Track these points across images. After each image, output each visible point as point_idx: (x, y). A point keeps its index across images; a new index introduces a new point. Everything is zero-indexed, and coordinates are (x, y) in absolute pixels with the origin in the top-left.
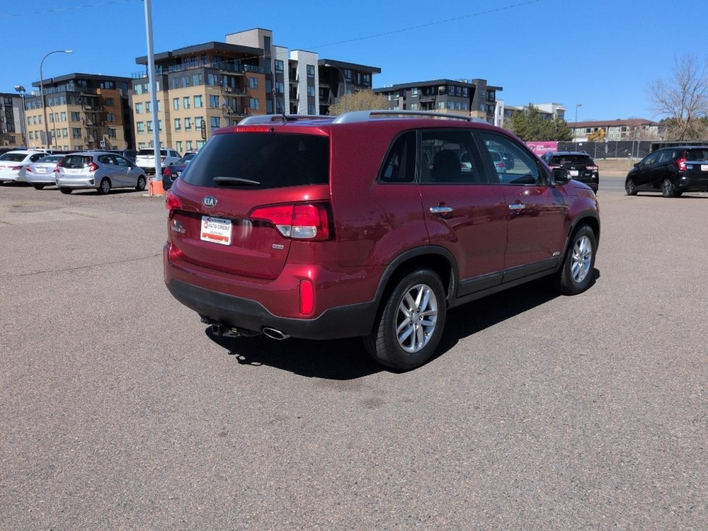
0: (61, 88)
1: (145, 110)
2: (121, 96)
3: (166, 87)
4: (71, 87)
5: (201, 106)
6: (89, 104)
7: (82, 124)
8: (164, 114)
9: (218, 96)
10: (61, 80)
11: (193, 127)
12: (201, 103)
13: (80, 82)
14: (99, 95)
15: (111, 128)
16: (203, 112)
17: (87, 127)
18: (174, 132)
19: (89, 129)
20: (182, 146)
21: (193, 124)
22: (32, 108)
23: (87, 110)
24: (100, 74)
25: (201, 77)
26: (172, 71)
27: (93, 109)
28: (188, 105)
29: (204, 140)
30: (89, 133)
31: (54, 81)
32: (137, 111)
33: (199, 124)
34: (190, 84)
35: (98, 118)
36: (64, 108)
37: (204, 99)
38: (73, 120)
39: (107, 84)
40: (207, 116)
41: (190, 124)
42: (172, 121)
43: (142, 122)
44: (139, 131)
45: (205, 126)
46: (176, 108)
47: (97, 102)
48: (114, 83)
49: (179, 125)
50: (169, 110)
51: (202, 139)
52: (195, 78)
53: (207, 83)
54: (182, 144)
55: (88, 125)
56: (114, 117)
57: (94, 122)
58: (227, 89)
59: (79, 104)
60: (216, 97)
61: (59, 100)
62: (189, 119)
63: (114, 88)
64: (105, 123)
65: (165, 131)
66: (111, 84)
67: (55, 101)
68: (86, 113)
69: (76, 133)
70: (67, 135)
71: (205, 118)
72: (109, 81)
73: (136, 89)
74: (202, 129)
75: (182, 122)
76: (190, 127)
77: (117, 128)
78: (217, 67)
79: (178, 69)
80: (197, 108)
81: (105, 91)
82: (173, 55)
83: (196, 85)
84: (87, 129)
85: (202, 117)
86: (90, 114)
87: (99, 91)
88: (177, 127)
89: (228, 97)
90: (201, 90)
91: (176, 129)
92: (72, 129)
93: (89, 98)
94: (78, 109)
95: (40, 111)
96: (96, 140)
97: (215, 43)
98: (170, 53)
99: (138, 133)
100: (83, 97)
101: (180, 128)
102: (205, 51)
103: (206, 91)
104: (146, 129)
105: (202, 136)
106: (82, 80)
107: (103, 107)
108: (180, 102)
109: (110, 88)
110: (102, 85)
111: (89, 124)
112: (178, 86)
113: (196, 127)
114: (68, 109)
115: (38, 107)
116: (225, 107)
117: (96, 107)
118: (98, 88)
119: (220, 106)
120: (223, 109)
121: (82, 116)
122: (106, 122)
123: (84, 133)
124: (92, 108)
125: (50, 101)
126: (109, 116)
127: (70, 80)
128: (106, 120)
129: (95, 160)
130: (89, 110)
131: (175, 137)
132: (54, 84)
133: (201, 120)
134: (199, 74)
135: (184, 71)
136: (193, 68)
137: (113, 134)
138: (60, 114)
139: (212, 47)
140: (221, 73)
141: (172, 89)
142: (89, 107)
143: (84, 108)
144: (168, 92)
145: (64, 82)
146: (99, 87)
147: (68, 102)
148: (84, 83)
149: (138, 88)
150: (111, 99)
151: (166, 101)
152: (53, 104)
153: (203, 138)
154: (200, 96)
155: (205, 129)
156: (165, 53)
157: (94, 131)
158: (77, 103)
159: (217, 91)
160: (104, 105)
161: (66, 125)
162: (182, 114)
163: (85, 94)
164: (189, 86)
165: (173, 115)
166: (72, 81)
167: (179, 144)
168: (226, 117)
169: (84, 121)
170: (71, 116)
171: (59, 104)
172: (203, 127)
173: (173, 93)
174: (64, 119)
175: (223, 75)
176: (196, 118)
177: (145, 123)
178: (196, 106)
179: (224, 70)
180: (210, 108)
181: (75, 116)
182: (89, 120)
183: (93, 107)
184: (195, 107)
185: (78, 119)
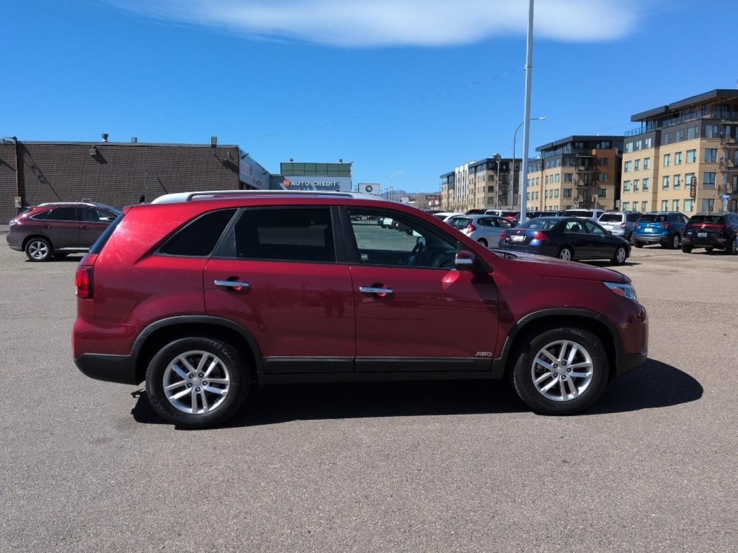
0: (559, 151)
1: (634, 168)
2: (616, 155)
3: (657, 144)
4: (568, 150)
5: (694, 161)
6: (583, 165)
7: (574, 184)
8: (652, 171)
9: (716, 150)
10: (560, 143)
11: (682, 184)
12: (694, 158)
13: (577, 144)
14: (594, 155)
15: (602, 188)
16: (695, 168)
17: (578, 187)
18: (661, 190)
19: (580, 189)
20: (668, 206)
21: (682, 181)
22: (532, 171)
23: (580, 170)
24: (598, 135)
25: (698, 130)
26: (666, 126)
27: (587, 169)
28: (680, 161)
29: (693, 198)
30: (579, 193)
31: (554, 145)
32: (626, 170)
33: (689, 181)
34: (684, 138)
35: (590, 178)
36: (558, 170)
37: (698, 154)
38: (565, 181)
39: (603, 145)
40: (700, 172)
41: (679, 181)
42: (660, 179)
43: (629, 181)
44: (625, 190)
45: (695, 183)
46: (666, 164)
47: (592, 163)
48: (611, 142)
49: (668, 183)
50: (658, 168)
51: (690, 198)
52: (691, 131)
53: (703, 135)
54: (668, 203)
55: (579, 186)
56: (606, 177)
57: (586, 183)
58: (728, 140)
59: (573, 165)
60: (713, 151)
61: (556, 163)
62: (679, 175)
63: (610, 147)
64: (595, 183)
65: (652, 190)
66: (608, 144)
67: (552, 164)
68: (579, 174)
69: (567, 193)
70: (558, 196)
71: (697, 175)
72: (606, 141)
73: (627, 148)
74: (692, 186)
75: (670, 180)
76: (679, 185)
77: (607, 188)
78: (719, 117)
79: (673, 123)
80: (689, 164)
81: (601, 151)
82: (670, 109)
83: (691, 138)
84: (577, 189)
85: (693, 173)
86: (583, 175)
87: (594, 152)
88: (665, 185)
89: (729, 149)
90: (695, 143)
91: (664, 187)
92: (563, 190)
93: (583, 159)
94: (572, 170)
95: (538, 174)
96: (585, 199)
97: (718, 91)
98: (667, 107)
99: (624, 193)
100: (578, 158)
101: (667, 186)
102: (705, 100)
103: (701, 144)
104: (632, 188)
105: (691, 193)
106: (579, 142)
107: (596, 168)
108: (671, 158)
109: (606, 148)
110: (598, 146)
111: (580, 184)
112: (671, 141)
113: (686, 185)
114: (562, 171)
115: (537, 170)
116: (723, 161)
117: (590, 168)
118: (593, 148)
119: (717, 160)
120: (721, 164)
121: (575, 177)
122: (597, 182)
123: (574, 193)
124: (585, 169)
125: (547, 164)
126: (601, 176)
127: (568, 143)
128: (598, 180)
129: (474, 223)
130: (583, 170)
131: (662, 195)
132: (553, 148)
133: (691, 176)
134: (695, 127)
135: (679, 124)
136: (689, 120)
137: (602, 195)
138: (554, 176)
139: (715, 95)
140: (723, 123)
141: (664, 145)
142: (582, 168)
143: (577, 168)
144: (659, 148)
145: (562, 145)
146: (595, 148)
147: (563, 164)
148: (581, 145)
149: (630, 146)
150: (605, 159)
151: (657, 157)
152: (549, 167)
153: (691, 196)
154: (695, 150)
155: (695, 186)
156: (662, 107)
157: (584, 191)
158: (571, 165)
159: (716, 144)
160: (598, 165)
161: (558, 185)
162: (671, 171)
163: (580, 155)
164: (683, 140)
165: (662, 172)
166: (569, 144)
167: (675, 203)
168: (723, 173)
169: (575, 182)
170: (563, 177)
171: (555, 166)
172: (693, 185)
173: (664, 149)
174: (557, 180)
175: (725, 125)
176: (686, 174)
177: (632, 182)
178: (688, 162)
179: (727, 119)
180: (704, 162)
181: (568, 177)
182: (581, 181)
183: (586, 167)
184: (686, 163)
185: (570, 180)
